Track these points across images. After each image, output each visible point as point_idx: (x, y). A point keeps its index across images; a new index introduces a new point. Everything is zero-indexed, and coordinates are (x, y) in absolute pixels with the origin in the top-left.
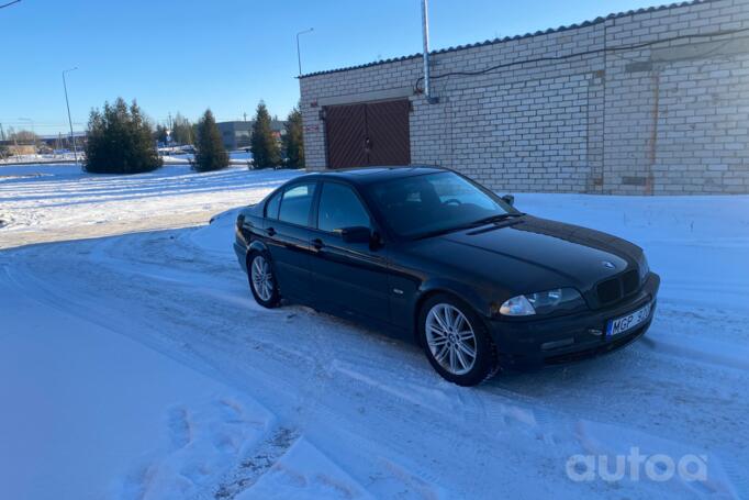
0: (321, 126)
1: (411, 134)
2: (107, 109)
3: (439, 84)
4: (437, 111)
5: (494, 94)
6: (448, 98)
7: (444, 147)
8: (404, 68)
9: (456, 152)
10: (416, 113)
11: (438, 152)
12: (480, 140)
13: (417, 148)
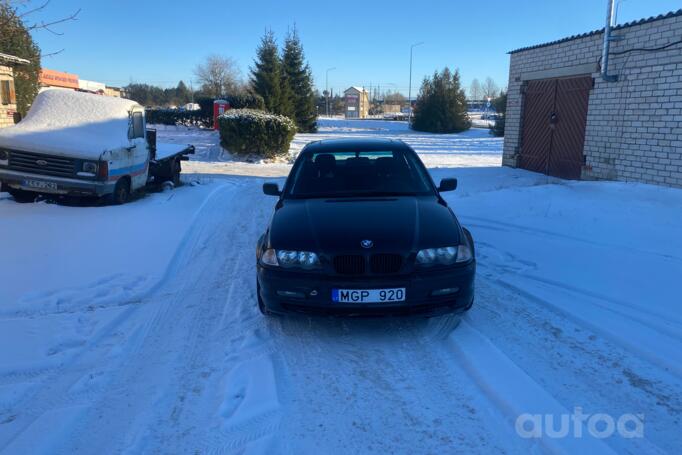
0: (520, 100)
1: (589, 112)
2: (436, 77)
3: (620, 60)
4: (614, 90)
5: (670, 74)
6: (626, 76)
7: (615, 129)
8: (592, 43)
9: (625, 135)
10: (596, 91)
11: (610, 134)
12: (650, 124)
13: (592, 128)
